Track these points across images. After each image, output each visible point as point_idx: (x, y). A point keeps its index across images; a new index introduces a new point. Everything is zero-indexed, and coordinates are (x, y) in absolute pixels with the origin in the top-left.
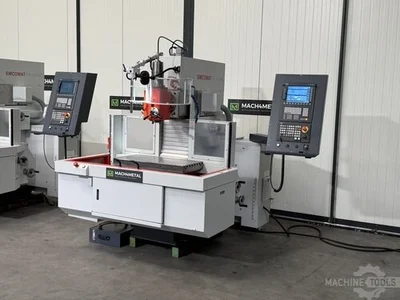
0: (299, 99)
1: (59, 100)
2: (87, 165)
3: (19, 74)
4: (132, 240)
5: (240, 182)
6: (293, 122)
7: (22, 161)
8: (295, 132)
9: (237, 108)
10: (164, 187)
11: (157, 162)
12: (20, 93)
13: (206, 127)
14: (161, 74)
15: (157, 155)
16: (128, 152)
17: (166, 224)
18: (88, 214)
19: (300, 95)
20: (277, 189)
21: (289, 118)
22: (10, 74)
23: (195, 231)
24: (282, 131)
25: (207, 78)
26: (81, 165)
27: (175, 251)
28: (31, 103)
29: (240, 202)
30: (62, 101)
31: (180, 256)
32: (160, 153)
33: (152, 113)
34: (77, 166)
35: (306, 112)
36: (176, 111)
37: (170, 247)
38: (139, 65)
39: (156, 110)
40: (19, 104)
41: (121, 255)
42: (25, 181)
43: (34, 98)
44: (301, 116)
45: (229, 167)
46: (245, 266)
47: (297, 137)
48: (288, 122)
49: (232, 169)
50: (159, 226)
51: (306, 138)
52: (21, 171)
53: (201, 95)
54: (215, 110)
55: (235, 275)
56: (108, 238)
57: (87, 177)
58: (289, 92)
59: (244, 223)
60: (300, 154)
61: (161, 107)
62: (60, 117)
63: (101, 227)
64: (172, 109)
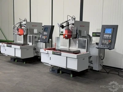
0: (108, 32)
1: (44, 33)
2: (48, 50)
3: (35, 26)
4: (61, 72)
5: (91, 57)
6: (106, 39)
7: (35, 49)
8: (107, 42)
9: (95, 35)
10: (67, 57)
11: (68, 50)
12: (35, 31)
13: (82, 40)
14: (68, 25)
15: (68, 48)
16: (61, 47)
17: (67, 67)
18: (48, 64)
19: (109, 31)
20: (102, 59)
21: (105, 38)
22: (33, 26)
23: (75, 70)
24: (103, 42)
25: (83, 26)
26: (46, 50)
27: (71, 75)
28: (38, 34)
29: (91, 62)
30: (45, 33)
31: (73, 77)
32: (69, 48)
33: (65, 36)
34: (45, 51)
35: (110, 36)
36: (73, 36)
37: (70, 74)
38: (63, 23)
39: (66, 36)
40: (35, 34)
41: (57, 75)
42: (36, 54)
43: (39, 32)
44: (109, 37)
45: (87, 52)
46: (91, 81)
47: (107, 44)
48: (105, 39)
49: (88, 52)
50: (65, 68)
51: (110, 44)
52: (35, 52)
53: (81, 31)
54: (85, 36)
55: (87, 83)
56: (54, 71)
57: (48, 54)
58: (106, 30)
59: (94, 69)
60: (108, 49)
61: (68, 35)
62: (44, 37)
63: (53, 68)
64: (71, 35)
